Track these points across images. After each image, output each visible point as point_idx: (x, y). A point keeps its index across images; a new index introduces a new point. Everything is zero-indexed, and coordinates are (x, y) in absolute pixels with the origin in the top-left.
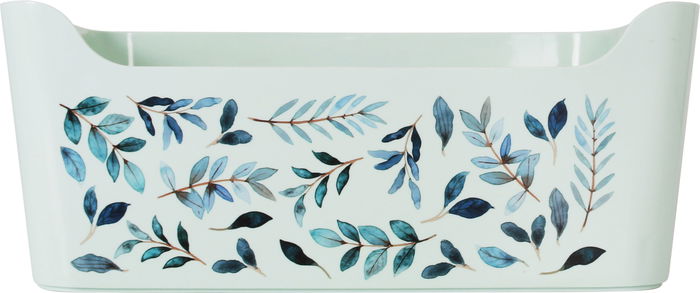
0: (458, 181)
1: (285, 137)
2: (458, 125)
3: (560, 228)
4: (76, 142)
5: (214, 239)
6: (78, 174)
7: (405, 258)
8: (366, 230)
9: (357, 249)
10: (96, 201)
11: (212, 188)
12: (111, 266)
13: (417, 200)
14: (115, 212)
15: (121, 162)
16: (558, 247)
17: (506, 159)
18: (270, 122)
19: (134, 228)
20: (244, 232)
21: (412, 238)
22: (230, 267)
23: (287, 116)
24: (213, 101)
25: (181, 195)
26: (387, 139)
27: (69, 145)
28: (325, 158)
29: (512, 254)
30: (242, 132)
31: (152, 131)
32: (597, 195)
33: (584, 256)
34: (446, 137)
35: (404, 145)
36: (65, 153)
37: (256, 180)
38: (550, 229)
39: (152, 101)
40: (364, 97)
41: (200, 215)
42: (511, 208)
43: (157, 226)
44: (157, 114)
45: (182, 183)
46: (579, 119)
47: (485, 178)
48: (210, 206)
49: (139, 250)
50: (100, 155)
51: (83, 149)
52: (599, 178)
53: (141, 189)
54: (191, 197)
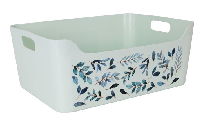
0: (155, 68)
1: (123, 65)
2: (156, 56)
3: (172, 75)
4: (76, 75)
5: (106, 92)
6: (76, 82)
7: (144, 88)
8: (137, 83)
9: (135, 88)
10: (80, 88)
11: (107, 80)
12: (83, 104)
13: (147, 74)
14: (85, 90)
15: (87, 78)
16: (171, 79)
17: (164, 62)
18: (120, 62)
19: (89, 93)
20: (113, 89)
21: (146, 83)
22: (109, 98)
23: (124, 60)
24: (108, 59)
25: (100, 83)
26: (143, 62)
27: (74, 75)
28: (131, 68)
29: (163, 82)
30: (114, 65)
31: (94, 69)
32: (179, 66)
33: (176, 80)
34: (153, 59)
35: (146, 63)
36: (73, 78)
37: (116, 76)
38: (170, 75)
39: (95, 62)
40: (139, 53)
41: (103, 87)
42: (164, 72)
43: (94, 92)
44: (96, 65)
45: (100, 80)
46: (177, 51)
47: (160, 67)
48: (106, 84)
49: (90, 98)
50: (81, 77)
51: (78, 76)
52: (179, 63)
53: (91, 83)
54: (102, 83)
